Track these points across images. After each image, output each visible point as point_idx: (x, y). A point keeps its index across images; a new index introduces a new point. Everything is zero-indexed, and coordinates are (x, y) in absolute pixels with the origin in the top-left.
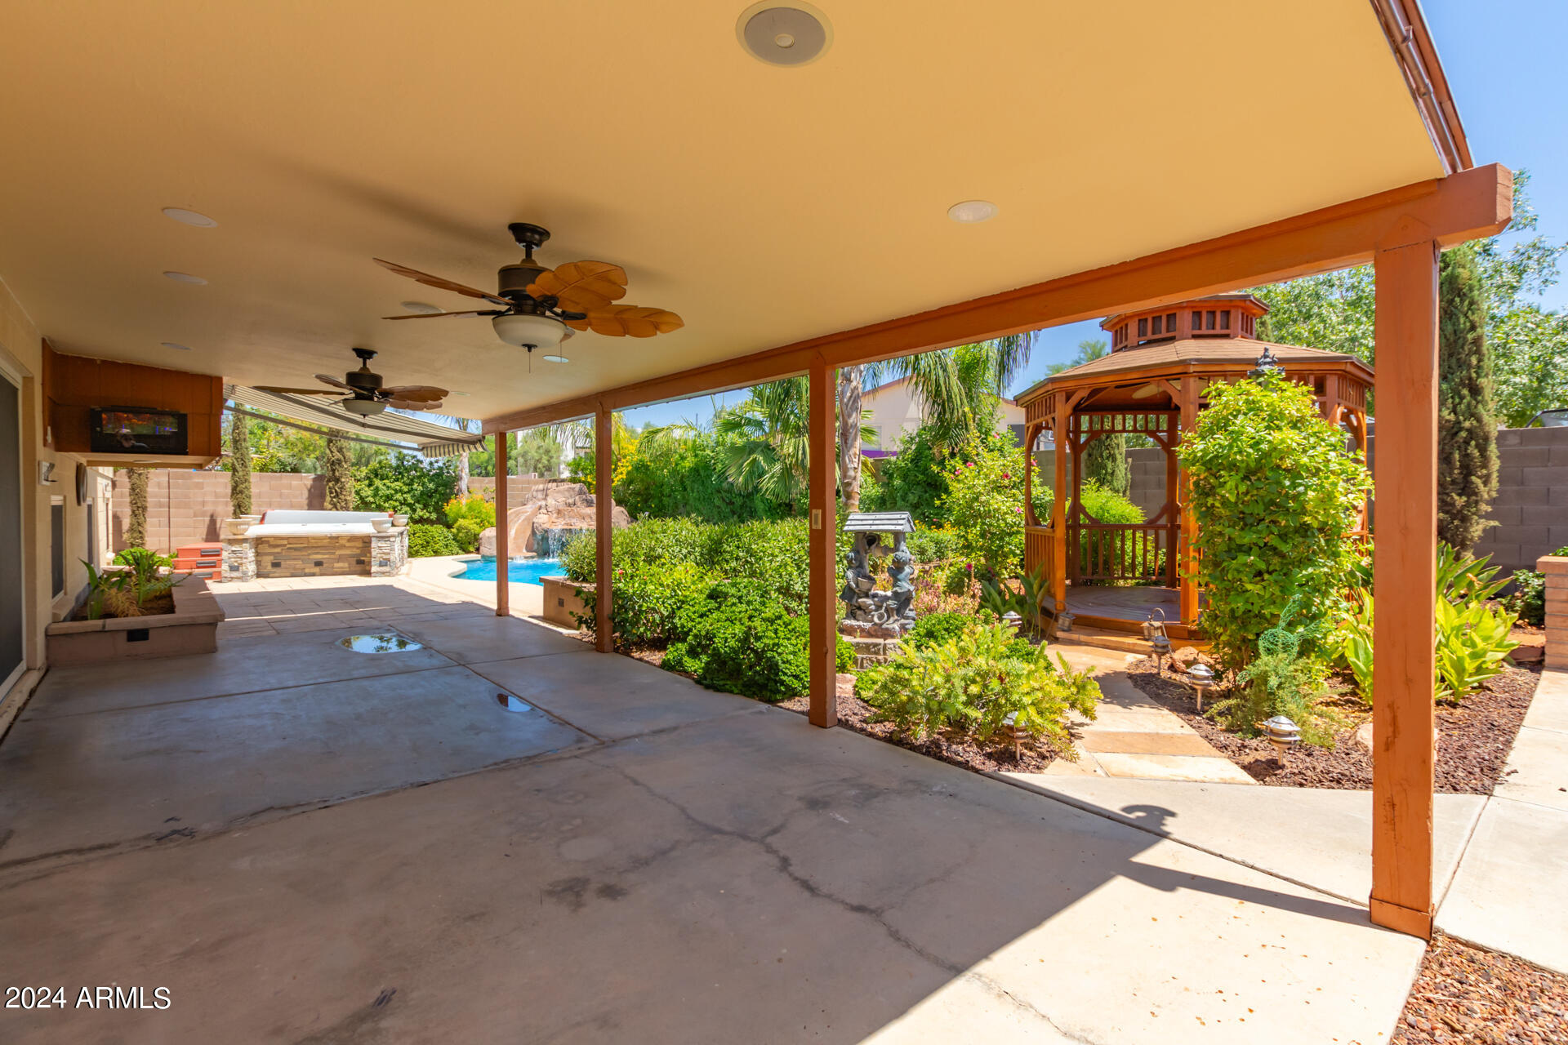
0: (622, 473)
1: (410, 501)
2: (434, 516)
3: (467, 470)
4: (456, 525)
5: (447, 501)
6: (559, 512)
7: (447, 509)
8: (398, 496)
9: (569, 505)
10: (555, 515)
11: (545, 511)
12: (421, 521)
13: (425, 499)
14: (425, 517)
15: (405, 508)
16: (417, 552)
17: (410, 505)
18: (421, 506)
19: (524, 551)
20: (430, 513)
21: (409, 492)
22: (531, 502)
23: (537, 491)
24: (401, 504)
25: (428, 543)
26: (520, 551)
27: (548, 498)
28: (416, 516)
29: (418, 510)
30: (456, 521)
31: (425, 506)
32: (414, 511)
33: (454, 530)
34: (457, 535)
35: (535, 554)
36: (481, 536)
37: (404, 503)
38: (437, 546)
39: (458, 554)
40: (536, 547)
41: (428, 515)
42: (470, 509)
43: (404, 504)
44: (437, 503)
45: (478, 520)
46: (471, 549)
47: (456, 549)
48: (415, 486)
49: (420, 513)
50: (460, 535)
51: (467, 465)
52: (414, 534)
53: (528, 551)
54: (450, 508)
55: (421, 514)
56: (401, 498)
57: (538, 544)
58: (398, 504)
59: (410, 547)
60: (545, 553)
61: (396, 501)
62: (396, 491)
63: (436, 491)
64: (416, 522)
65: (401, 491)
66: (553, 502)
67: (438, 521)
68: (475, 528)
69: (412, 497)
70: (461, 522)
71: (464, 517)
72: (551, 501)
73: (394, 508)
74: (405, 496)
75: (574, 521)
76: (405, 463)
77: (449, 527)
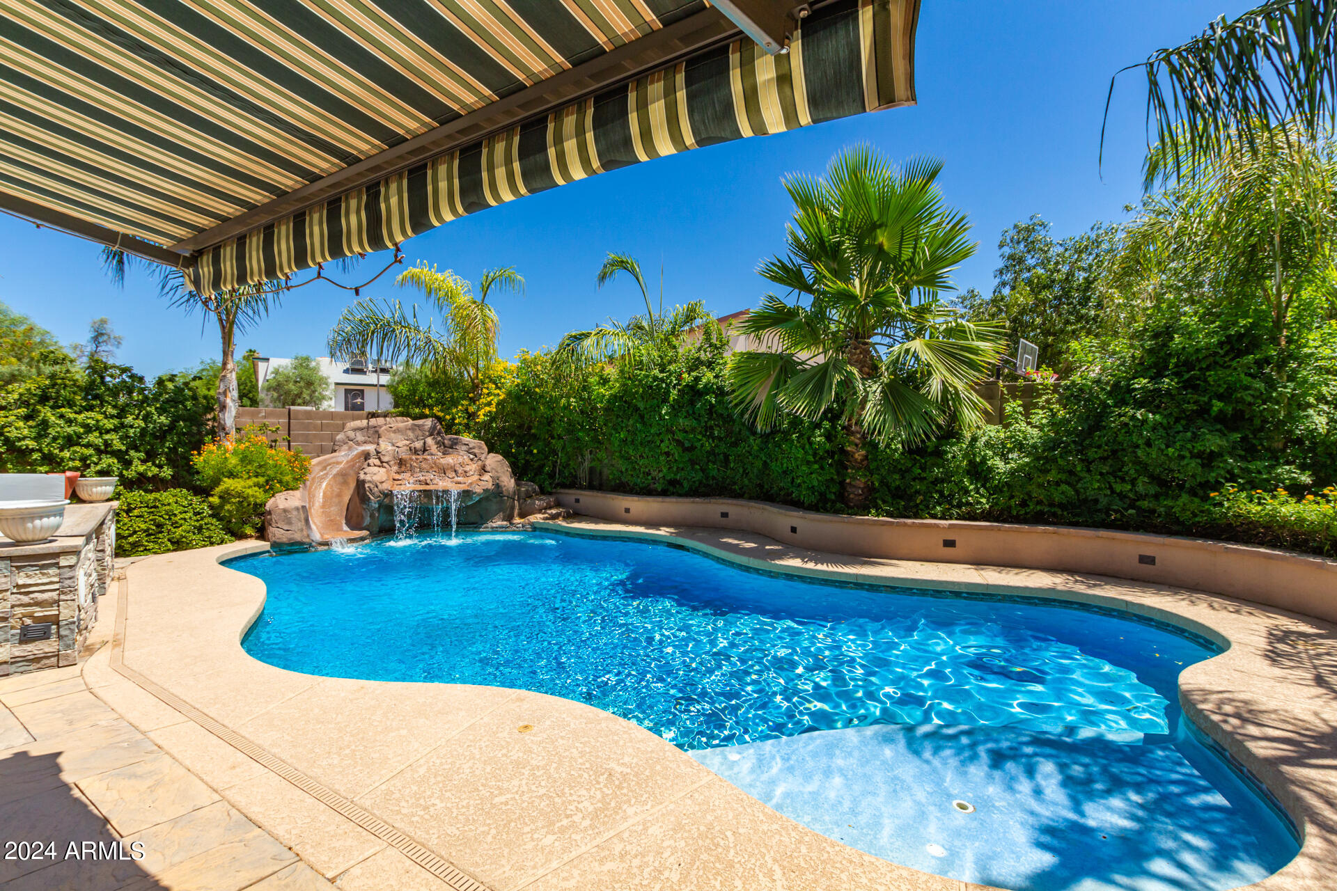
0: (489, 404)
1: (118, 445)
2: (167, 472)
3: (235, 394)
4: (218, 490)
5: (198, 446)
6: (401, 463)
7: (198, 460)
8: (93, 438)
9: (416, 452)
10: (395, 468)
11: (377, 462)
12: (140, 482)
13: (149, 443)
14: (150, 474)
15: (107, 461)
16: (135, 545)
17: (118, 454)
18: (142, 455)
19: (345, 528)
20: (160, 467)
21: (115, 430)
22: (345, 447)
23: (355, 430)
24: (99, 452)
25: (159, 526)
26: (339, 529)
27: (381, 441)
28: (130, 474)
29: (136, 462)
30: (216, 482)
31: (150, 456)
32: (127, 464)
33: (215, 500)
34: (221, 506)
35: (365, 533)
36: (268, 507)
37: (106, 449)
38: (179, 532)
39: (222, 542)
40: (367, 520)
41: (155, 470)
42: (245, 459)
43: (106, 452)
44: (173, 450)
45: (261, 480)
46: (249, 530)
47: (218, 533)
48: (129, 419)
49: (138, 467)
50: (227, 507)
51: (234, 384)
52: (128, 511)
53: (353, 528)
54: (207, 459)
55: (141, 468)
56: (99, 442)
57: (372, 516)
58: (91, 451)
59: (119, 536)
60: (387, 531)
61: (88, 446)
62: (88, 429)
63: (172, 427)
64: (128, 484)
65: (98, 428)
66: (390, 448)
67: (176, 482)
68: (256, 494)
69: (121, 439)
70: (228, 483)
71: (231, 475)
72: (385, 446)
73: (84, 459)
74: (107, 437)
75: (430, 476)
76: (108, 379)
77: (203, 492)
